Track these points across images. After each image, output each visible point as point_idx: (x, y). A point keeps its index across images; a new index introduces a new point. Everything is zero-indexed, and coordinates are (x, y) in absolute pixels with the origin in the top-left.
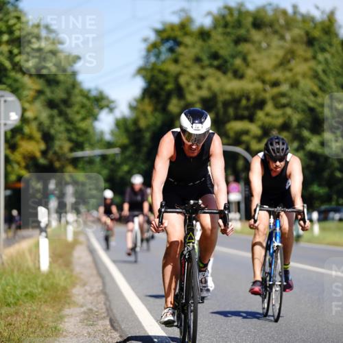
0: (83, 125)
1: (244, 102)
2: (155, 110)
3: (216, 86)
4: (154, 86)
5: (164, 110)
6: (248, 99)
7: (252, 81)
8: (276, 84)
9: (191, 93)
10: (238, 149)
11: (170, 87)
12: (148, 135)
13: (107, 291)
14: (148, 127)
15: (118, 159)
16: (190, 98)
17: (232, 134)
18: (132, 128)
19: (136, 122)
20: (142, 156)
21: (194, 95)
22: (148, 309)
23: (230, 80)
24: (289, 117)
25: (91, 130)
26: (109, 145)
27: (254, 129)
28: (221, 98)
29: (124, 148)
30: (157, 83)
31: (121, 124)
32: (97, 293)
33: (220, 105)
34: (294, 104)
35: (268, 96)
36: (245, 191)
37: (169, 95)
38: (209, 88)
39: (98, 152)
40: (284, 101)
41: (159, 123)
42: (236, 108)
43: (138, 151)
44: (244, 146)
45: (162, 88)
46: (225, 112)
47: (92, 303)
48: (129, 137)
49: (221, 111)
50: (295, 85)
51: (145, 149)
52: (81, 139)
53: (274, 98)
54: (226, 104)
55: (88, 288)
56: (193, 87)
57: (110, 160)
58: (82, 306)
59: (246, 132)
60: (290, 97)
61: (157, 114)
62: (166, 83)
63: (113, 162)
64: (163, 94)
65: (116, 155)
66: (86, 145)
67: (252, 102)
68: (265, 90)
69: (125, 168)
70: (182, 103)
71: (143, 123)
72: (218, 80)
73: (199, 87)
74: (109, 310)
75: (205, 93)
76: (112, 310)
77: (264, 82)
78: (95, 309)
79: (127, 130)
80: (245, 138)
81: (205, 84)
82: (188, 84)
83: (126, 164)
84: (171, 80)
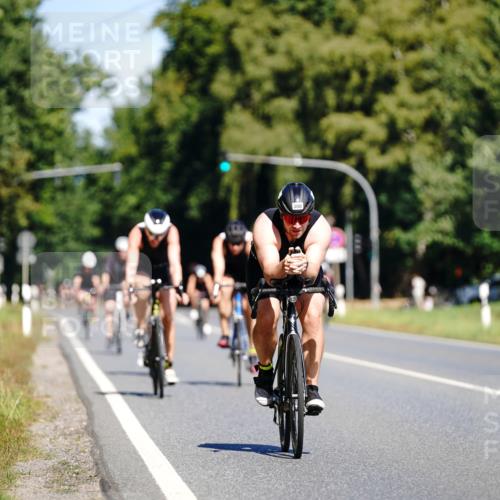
0: (53, 120)
1: (355, 78)
2: (188, 92)
3: (301, 49)
4: (185, 47)
5: (204, 92)
6: (364, 73)
7: (369, 41)
8: (413, 46)
9: (255, 61)
10: (342, 167)
11: (214, 49)
12: (173, 139)
13: (96, 429)
14: (174, 124)
15: (118, 184)
16: (252, 70)
17: (330, 137)
18: (144, 126)
19: (151, 114)
20: (161, 178)
21: (261, 66)
22: (173, 464)
23: (327, 38)
24: (438, 108)
25: (68, 130)
26: (102, 157)
27: (374, 128)
28: (311, 72)
29: (129, 162)
30: (192, 41)
31: (124, 118)
32: (77, 432)
33: (308, 84)
34: (446, 83)
35: (398, 67)
36: (354, 243)
37: (213, 65)
38: (289, 53)
39: (80, 169)
40: (428, 75)
41: (195, 117)
42: (340, 90)
43: (155, 168)
44: (353, 161)
45: (200, 53)
46: (320, 97)
47: (67, 452)
48: (137, 143)
49: (311, 95)
50: (449, 48)
51: (167, 165)
52: (48, 146)
53: (408, 72)
54: (320, 82)
55: (60, 423)
56: (258, 50)
57: (101, 183)
58: (48, 457)
59: (358, 135)
60: (439, 70)
61: (191, 100)
62: (208, 43)
63: (108, 189)
64: (203, 62)
65: (113, 174)
66: (58, 157)
67: (371, 79)
68: (393, 57)
69: (132, 200)
70: (239, 79)
71: (164, 118)
72: (306, 37)
73: (271, 51)
74: (100, 464)
75: (281, 62)
76: (104, 465)
77: (391, 41)
78: (73, 463)
79: (135, 130)
80: (356, 146)
81: (281, 43)
82: (249, 45)
83: (133, 193)
84: (218, 37)
